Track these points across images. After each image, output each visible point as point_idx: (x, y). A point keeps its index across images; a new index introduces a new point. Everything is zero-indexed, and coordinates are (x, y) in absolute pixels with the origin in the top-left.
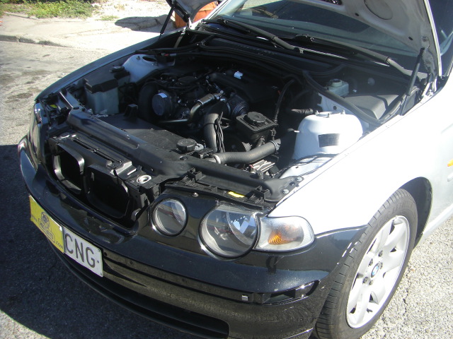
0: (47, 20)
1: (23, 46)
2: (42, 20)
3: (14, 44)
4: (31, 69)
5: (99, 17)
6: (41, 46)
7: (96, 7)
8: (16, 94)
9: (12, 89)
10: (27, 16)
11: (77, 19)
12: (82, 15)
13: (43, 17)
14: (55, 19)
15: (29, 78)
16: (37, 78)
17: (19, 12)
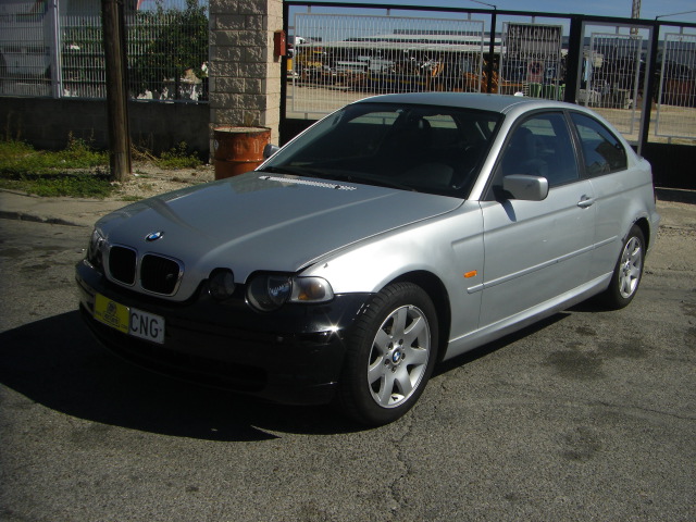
0: (52, 199)
1: (26, 224)
2: (45, 199)
3: (14, 222)
4: (43, 245)
5: (119, 198)
6: (49, 225)
7: (116, 185)
8: (30, 265)
9: (24, 262)
10: (26, 193)
11: (92, 199)
12: (99, 195)
13: (47, 196)
14: (62, 198)
15: (44, 253)
16: (52, 253)
17: (15, 188)
